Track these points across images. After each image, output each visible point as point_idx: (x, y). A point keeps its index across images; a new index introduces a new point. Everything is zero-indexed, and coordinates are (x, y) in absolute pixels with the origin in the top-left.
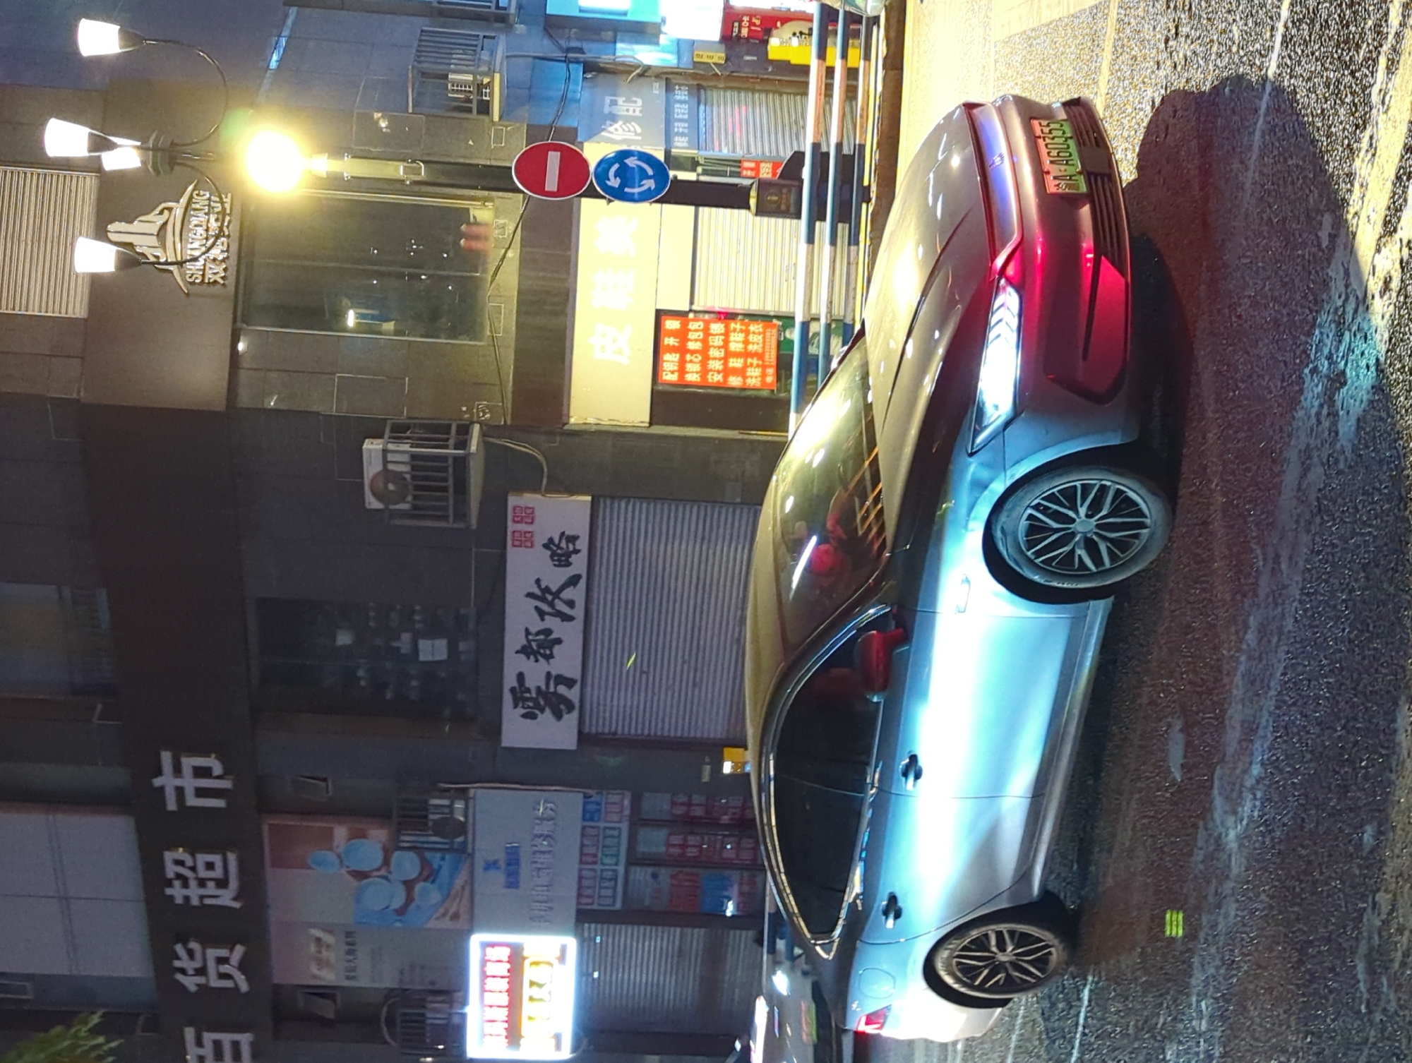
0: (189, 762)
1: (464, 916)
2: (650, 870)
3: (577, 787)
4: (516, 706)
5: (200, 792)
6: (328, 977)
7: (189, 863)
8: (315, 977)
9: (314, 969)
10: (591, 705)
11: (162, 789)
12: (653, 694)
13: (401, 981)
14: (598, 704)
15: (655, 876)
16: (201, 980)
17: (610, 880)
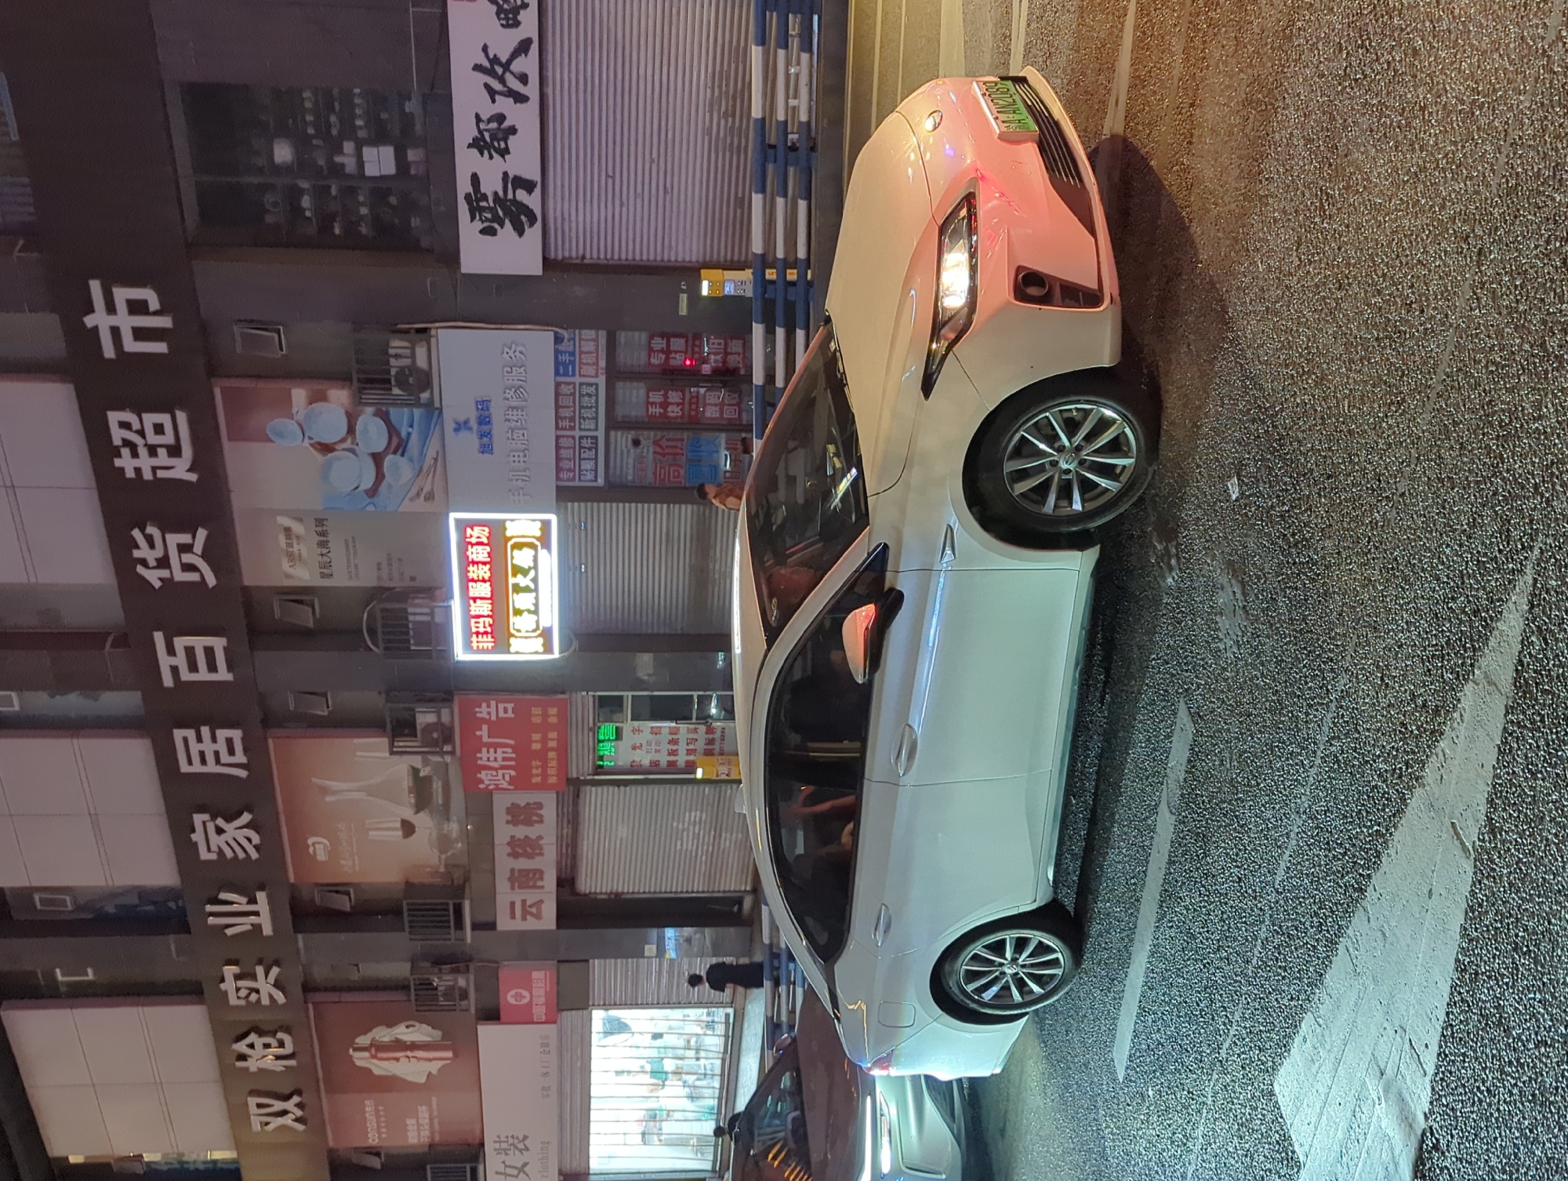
0: (121, 294)
1: (439, 495)
2: (631, 435)
3: (547, 325)
4: (473, 219)
5: (140, 334)
6: (303, 575)
7: (136, 426)
8: (288, 576)
9: (286, 565)
10: (555, 218)
11: (96, 328)
12: (622, 205)
13: (379, 578)
14: (563, 219)
15: (636, 443)
16: (165, 573)
17: (590, 449)
